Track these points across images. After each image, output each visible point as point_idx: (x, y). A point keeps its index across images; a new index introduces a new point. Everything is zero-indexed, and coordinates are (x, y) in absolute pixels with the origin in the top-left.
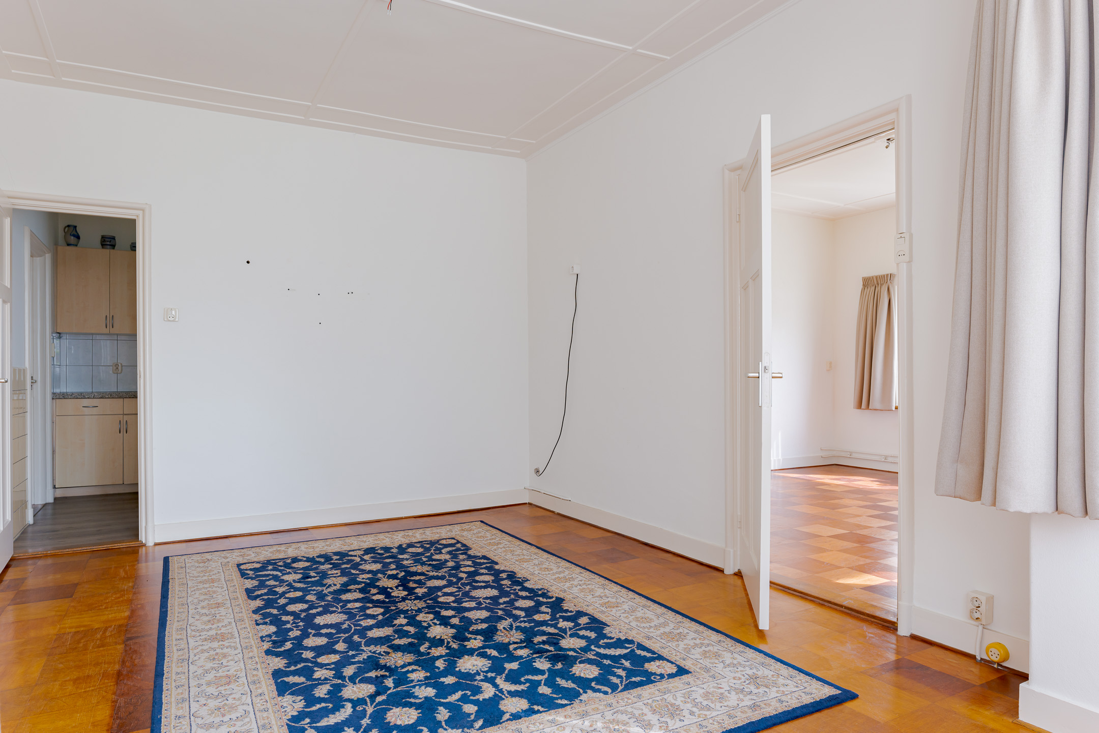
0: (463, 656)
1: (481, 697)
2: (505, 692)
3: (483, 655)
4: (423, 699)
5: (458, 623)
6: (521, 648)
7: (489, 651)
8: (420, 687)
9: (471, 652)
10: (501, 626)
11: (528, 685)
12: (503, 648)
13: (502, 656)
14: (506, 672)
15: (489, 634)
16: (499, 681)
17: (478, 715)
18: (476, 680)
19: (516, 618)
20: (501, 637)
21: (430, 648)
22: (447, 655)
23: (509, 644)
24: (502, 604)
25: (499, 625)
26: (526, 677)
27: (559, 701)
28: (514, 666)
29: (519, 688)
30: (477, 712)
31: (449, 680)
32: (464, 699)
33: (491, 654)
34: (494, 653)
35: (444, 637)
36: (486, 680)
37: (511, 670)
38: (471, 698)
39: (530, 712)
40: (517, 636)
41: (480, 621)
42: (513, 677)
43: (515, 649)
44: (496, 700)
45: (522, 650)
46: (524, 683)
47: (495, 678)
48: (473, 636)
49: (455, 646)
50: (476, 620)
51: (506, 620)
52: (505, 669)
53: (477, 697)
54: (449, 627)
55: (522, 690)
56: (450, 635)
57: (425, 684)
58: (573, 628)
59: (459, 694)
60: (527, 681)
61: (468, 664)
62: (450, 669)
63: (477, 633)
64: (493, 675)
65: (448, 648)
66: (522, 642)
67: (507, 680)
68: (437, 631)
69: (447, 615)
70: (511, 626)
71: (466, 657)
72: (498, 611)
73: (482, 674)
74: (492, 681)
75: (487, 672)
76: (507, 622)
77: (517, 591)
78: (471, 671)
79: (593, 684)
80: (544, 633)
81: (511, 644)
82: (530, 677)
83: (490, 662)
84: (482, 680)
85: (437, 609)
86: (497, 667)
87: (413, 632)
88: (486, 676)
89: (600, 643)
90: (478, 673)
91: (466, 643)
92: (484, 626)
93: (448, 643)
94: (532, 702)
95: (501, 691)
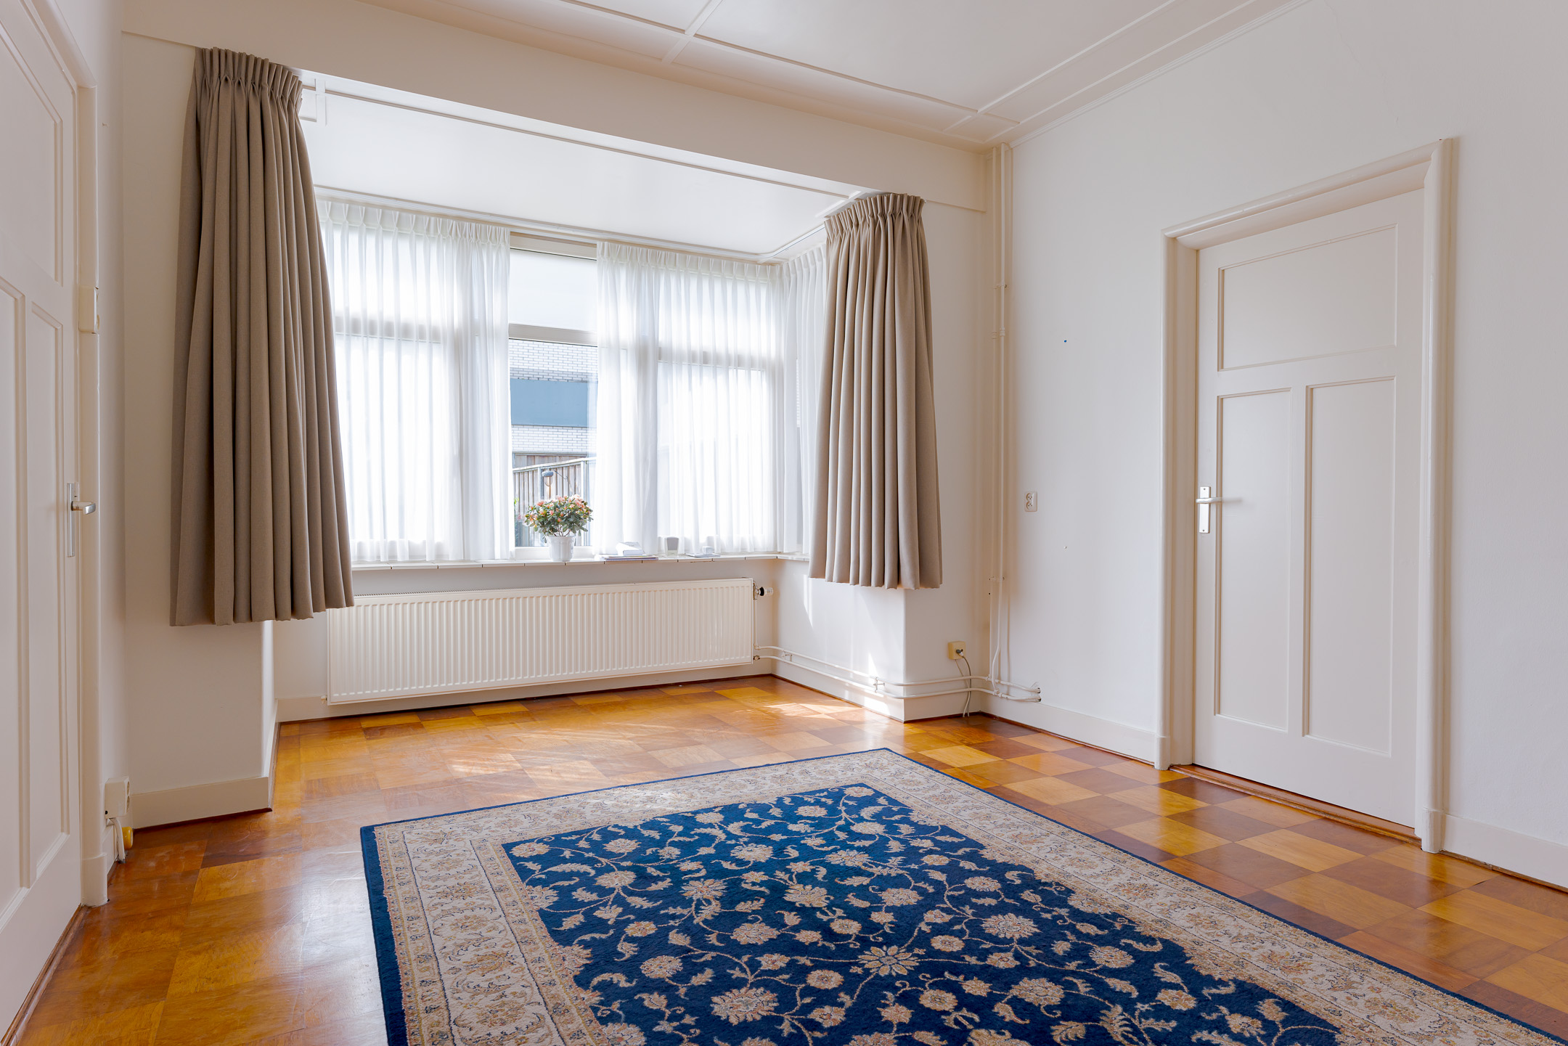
0: (767, 861)
1: (742, 823)
2: (717, 827)
3: (740, 862)
4: (798, 822)
5: (786, 914)
6: (690, 872)
7: (734, 867)
8: (806, 831)
9: (757, 867)
10: (714, 908)
11: (692, 833)
12: (716, 873)
13: (717, 861)
14: (713, 845)
15: (735, 893)
16: (723, 837)
17: (743, 811)
18: (748, 837)
19: (687, 928)
20: (714, 888)
21: (814, 871)
22: (788, 862)
23: (706, 878)
24: (706, 964)
25: (718, 909)
26: (692, 840)
27: (665, 820)
28: (703, 851)
29: (703, 830)
30: (745, 813)
31: (777, 837)
32: (758, 822)
33: (731, 864)
34: (726, 865)
35: (799, 887)
36: (737, 838)
37: (709, 846)
38: (751, 823)
39: (696, 813)
40: (694, 890)
41: (750, 918)
42: (708, 840)
43: (698, 871)
44: (727, 821)
45: (689, 869)
46: (696, 834)
47: (727, 839)
48: (757, 888)
49: (780, 875)
50: (756, 920)
51: (705, 921)
52: (715, 848)
53: (745, 823)
54: (797, 905)
55: (699, 828)
56: (792, 891)
57: (802, 834)
58: (600, 905)
59: (764, 825)
60: (692, 836)
61: (761, 853)
62: (779, 849)
63: (751, 896)
64: (729, 842)
65: (788, 871)
66: (687, 881)
67: (714, 838)
68: (815, 897)
69: (809, 932)
70: (698, 909)
71: (763, 861)
72: (717, 944)
73: (742, 843)
74: (730, 836)
75: (736, 845)
76: (704, 916)
77: (668, 1013)
78: (755, 845)
79: (623, 833)
80: (651, 896)
81: (702, 877)
82: (688, 839)
83: (732, 855)
84: (741, 837)
85: (833, 946)
86: (724, 850)
87: (850, 896)
88: (737, 840)
89: (578, 880)
90: (746, 843)
91: (766, 878)
92: (742, 907)
93: (791, 879)
94: (692, 819)
95: (721, 828)
